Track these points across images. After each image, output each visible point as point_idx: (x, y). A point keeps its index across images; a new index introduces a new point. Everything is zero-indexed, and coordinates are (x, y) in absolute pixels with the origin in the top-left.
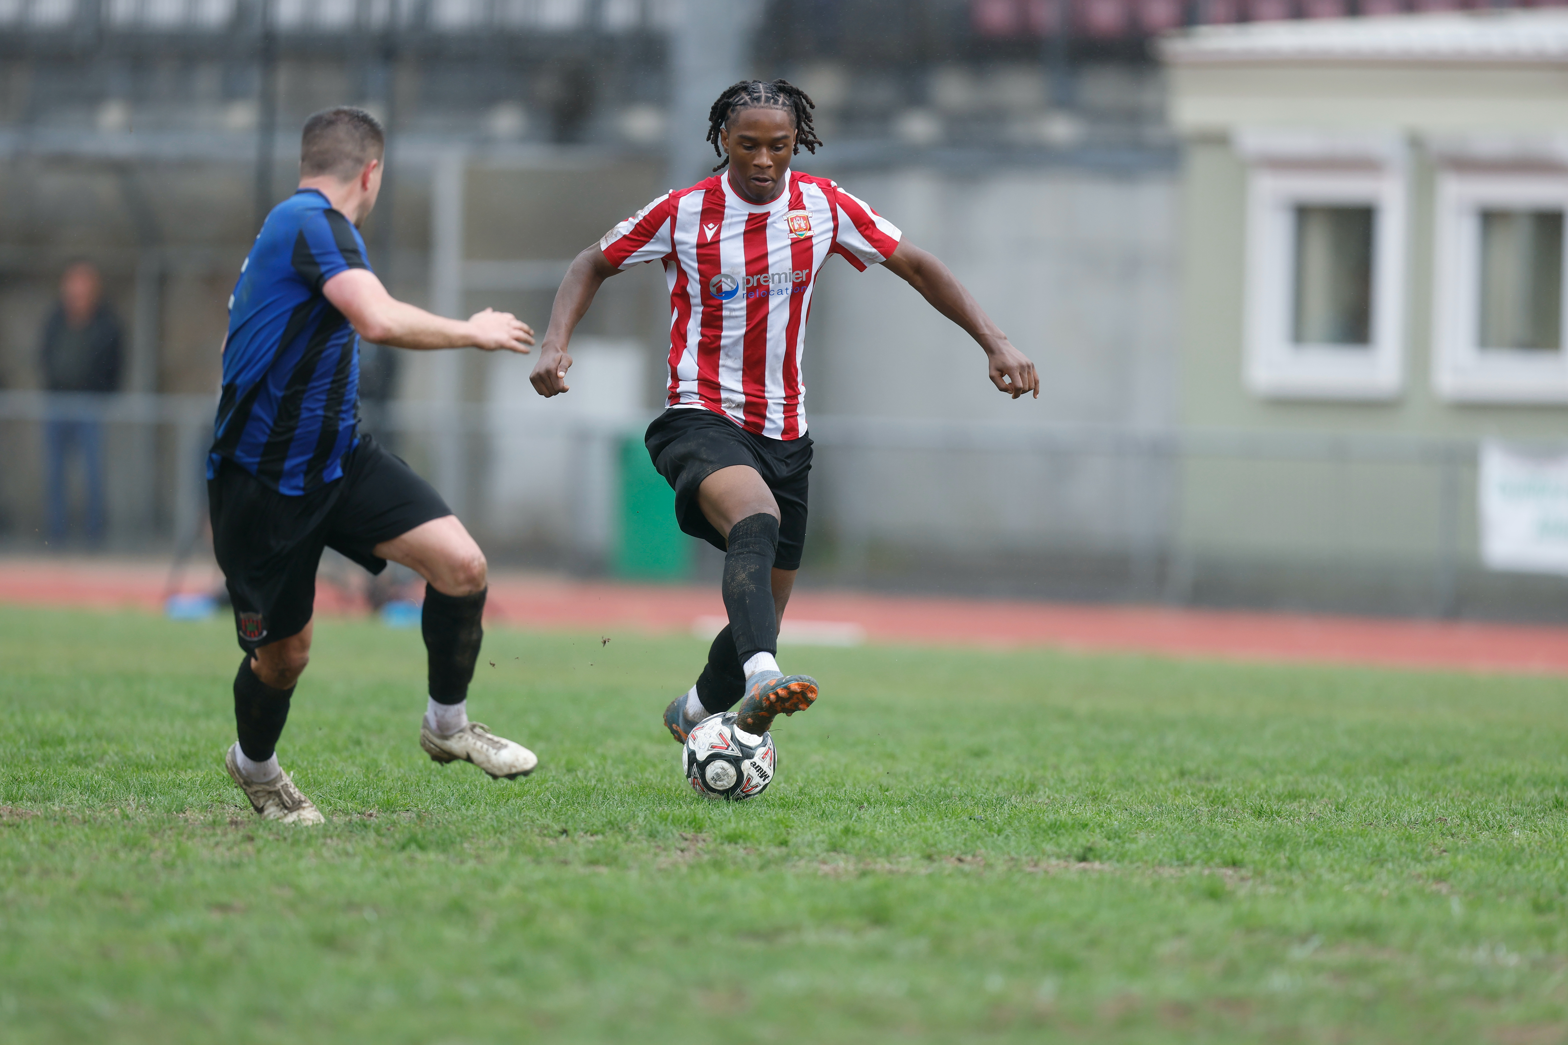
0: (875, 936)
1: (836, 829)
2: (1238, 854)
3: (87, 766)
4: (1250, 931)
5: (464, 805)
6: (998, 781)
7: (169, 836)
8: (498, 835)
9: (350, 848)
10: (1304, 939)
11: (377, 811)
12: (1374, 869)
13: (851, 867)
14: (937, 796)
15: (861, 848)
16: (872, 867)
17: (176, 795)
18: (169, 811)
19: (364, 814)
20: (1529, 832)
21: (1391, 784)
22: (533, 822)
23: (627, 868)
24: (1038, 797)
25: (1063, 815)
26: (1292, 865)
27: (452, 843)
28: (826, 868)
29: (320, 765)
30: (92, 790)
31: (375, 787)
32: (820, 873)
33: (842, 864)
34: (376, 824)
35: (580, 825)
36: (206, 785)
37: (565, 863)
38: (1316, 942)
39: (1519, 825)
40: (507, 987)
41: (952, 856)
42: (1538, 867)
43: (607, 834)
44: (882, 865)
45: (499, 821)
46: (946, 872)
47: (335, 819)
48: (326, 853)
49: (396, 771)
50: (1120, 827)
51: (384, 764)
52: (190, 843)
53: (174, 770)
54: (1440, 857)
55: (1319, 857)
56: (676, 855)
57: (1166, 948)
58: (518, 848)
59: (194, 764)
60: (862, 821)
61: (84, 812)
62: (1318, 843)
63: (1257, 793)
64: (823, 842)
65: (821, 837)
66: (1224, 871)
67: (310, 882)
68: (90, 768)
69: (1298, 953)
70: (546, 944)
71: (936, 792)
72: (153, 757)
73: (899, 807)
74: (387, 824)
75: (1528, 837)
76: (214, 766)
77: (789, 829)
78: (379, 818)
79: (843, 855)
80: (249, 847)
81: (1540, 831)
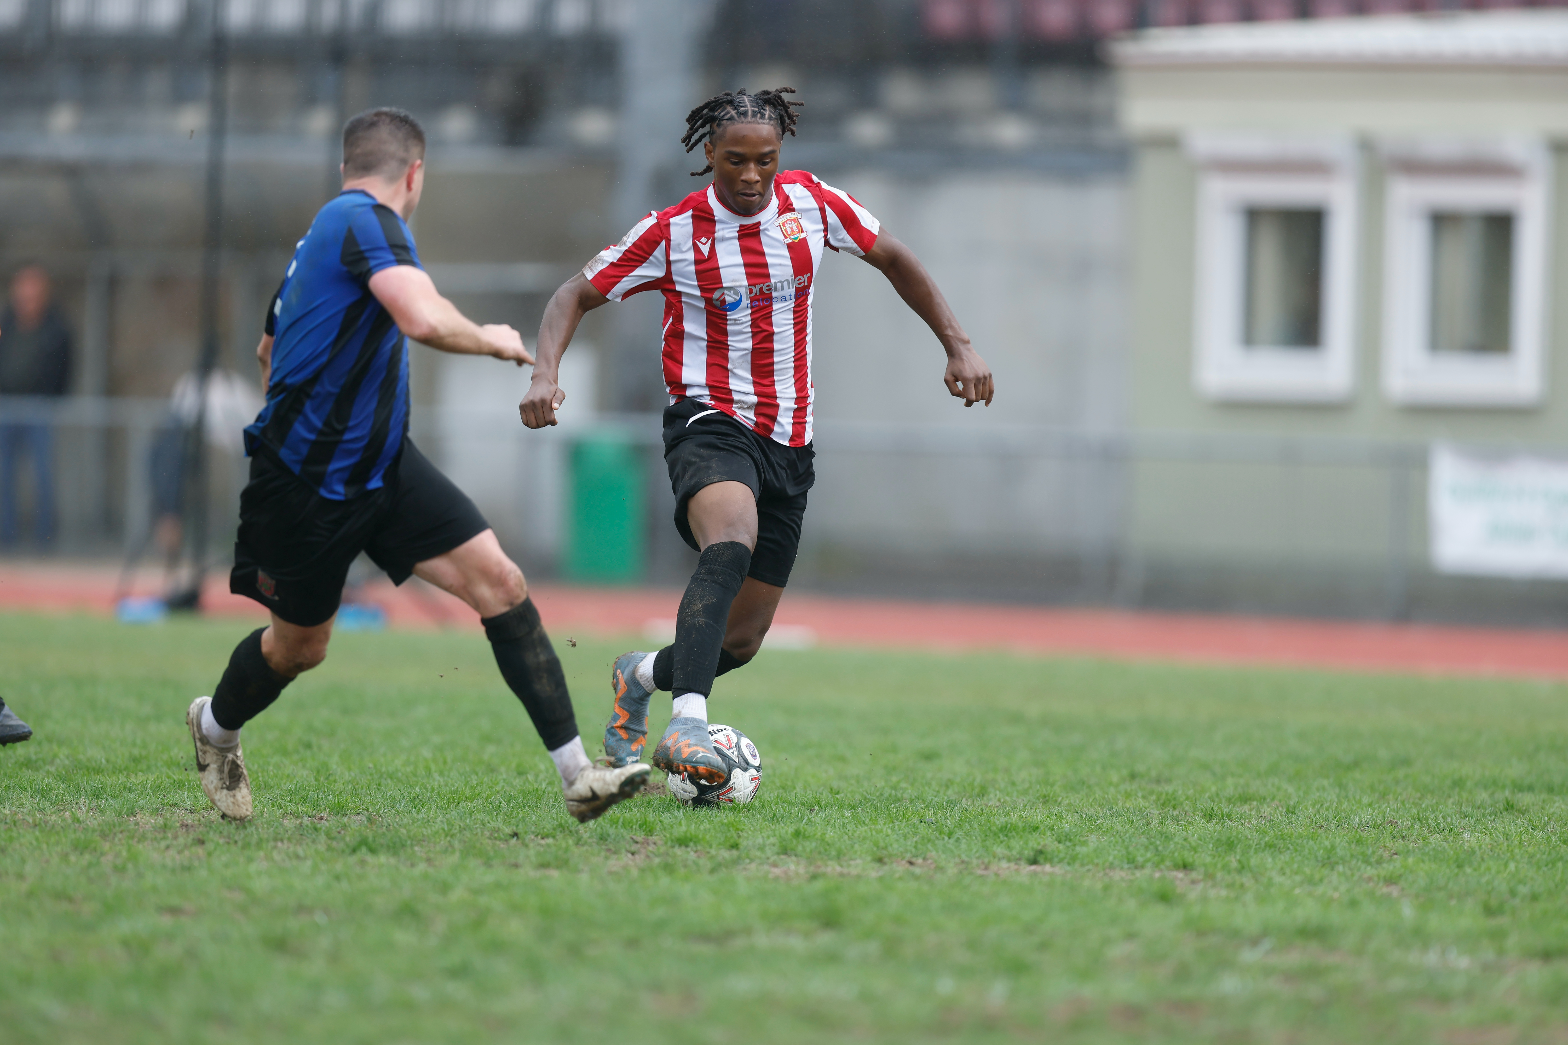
0: (826, 939)
1: (787, 832)
2: (1189, 857)
3: (37, 769)
4: (1201, 933)
5: (415, 808)
6: (948, 784)
7: (120, 840)
8: (448, 838)
9: (301, 852)
10: (1255, 942)
11: (327, 814)
12: (1325, 871)
13: (801, 870)
14: (887, 799)
15: (811, 851)
16: (822, 869)
17: (126, 798)
18: (120, 815)
19: (314, 817)
20: (1480, 835)
21: (1341, 786)
22: (483, 825)
23: (578, 871)
24: (989, 800)
25: (1014, 817)
26: (1243, 867)
27: (403, 846)
28: (777, 871)
29: (271, 768)
30: (43, 793)
31: (326, 790)
32: (771, 876)
33: (793, 867)
34: (327, 827)
35: (531, 828)
36: (157, 788)
37: (516, 866)
38: (1267, 944)
39: (1470, 827)
40: (457, 990)
41: (903, 859)
42: (1488, 869)
43: (557, 837)
44: (833, 868)
45: (449, 823)
46: (897, 875)
47: (286, 822)
48: (276, 855)
49: (347, 773)
50: (1070, 830)
51: (334, 767)
52: (140, 846)
53: (125, 773)
54: (1391, 859)
55: (1270, 860)
56: (626, 858)
57: (1117, 951)
58: (469, 850)
59: (144, 767)
60: (813, 824)
61: (34, 815)
62: (1270, 846)
63: (1207, 795)
64: (774, 845)
65: (772, 840)
66: (1175, 873)
67: (260, 885)
68: (41, 771)
69: (1249, 956)
70: (497, 947)
71: (886, 795)
72: (104, 761)
73: (850, 809)
74: (338, 827)
75: (1478, 840)
76: (165, 770)
77: (740, 832)
78: (329, 823)
79: (794, 858)
80: (200, 851)
81: (1491, 834)
